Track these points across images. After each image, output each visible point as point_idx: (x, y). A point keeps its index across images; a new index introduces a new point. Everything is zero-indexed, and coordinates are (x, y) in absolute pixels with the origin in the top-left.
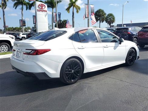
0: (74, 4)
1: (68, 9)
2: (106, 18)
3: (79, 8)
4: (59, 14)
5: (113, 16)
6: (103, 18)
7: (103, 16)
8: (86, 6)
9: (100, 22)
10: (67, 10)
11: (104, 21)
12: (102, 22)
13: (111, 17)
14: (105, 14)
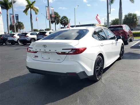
0: (32, 6)
1: (26, 11)
2: (61, 20)
3: (37, 10)
4: (16, 16)
5: (67, 19)
6: (58, 20)
7: (58, 18)
8: (47, 8)
9: (55, 24)
10: (24, 11)
11: (59, 23)
12: (57, 24)
13: (65, 19)
14: (60, 16)
